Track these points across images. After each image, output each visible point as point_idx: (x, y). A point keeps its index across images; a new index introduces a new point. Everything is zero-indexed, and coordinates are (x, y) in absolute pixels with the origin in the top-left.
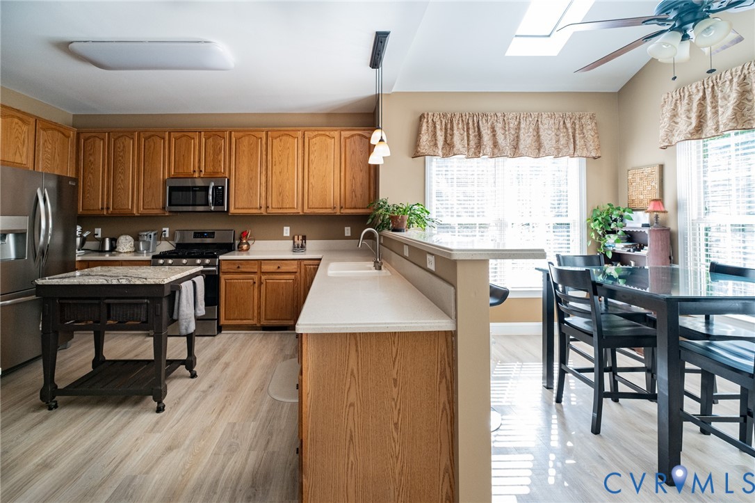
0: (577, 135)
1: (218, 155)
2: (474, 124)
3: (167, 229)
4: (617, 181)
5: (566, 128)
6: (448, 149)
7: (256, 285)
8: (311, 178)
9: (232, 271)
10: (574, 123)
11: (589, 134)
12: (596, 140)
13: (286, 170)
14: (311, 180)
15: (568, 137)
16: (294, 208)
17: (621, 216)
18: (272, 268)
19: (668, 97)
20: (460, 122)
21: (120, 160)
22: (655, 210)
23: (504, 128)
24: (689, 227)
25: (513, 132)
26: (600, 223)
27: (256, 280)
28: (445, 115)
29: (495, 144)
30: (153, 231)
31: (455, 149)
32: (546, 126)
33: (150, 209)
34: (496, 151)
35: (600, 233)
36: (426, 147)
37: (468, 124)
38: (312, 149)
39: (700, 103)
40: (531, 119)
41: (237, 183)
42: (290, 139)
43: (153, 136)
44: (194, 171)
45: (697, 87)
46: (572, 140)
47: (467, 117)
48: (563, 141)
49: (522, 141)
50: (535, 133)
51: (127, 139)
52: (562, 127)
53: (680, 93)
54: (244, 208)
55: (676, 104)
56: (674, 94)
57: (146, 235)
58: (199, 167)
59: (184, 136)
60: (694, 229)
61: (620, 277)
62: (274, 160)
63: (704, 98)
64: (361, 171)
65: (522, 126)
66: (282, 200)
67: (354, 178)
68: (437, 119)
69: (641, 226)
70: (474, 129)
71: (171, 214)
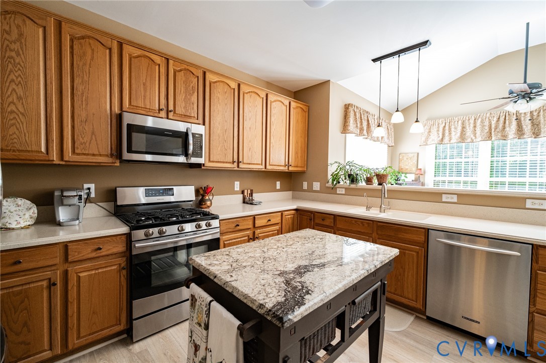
0: (390, 133)
2: (366, 117)
3: (92, 186)
5: (388, 129)
8: (272, 137)
9: (230, 231)
13: (254, 127)
14: (272, 140)
16: (260, 164)
23: (374, 123)
33: (88, 154)
38: (273, 111)
40: (380, 121)
42: (256, 98)
43: (89, 37)
45: (442, 121)
47: (364, 112)
53: (433, 122)
54: (218, 162)
55: (431, 127)
56: (430, 122)
58: (167, 105)
59: (145, 56)
63: (445, 127)
66: (251, 155)
70: (366, 121)
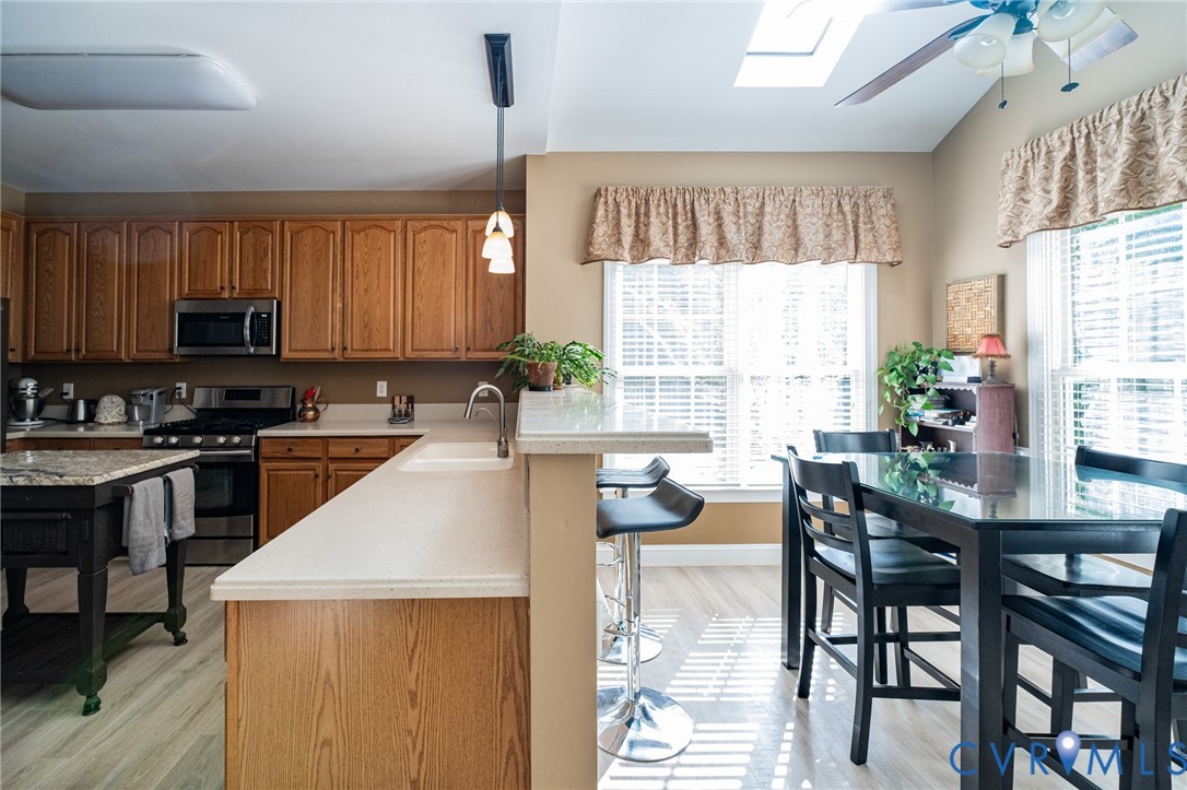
0: (861, 225)
1: (262, 260)
2: (685, 206)
3: (184, 385)
4: (929, 304)
5: (844, 214)
6: (641, 249)
7: (320, 480)
8: (417, 299)
9: (279, 455)
10: (856, 205)
11: (882, 224)
12: (893, 233)
13: (375, 287)
14: (418, 303)
15: (846, 229)
16: (389, 350)
17: (934, 364)
18: (347, 451)
19: (1013, 156)
20: (662, 203)
21: (97, 269)
22: (990, 353)
23: (736, 214)
24: (1047, 383)
25: (753, 221)
26: (900, 376)
27: (320, 471)
28: (635, 191)
29: (722, 241)
30: (156, 388)
31: (651, 249)
32: (809, 210)
33: (149, 351)
34: (723, 252)
35: (899, 392)
36: (604, 246)
37: (675, 206)
38: (419, 249)
39: (1066, 165)
40: (782, 198)
41: (293, 307)
42: (382, 234)
43: (153, 228)
44: (222, 288)
45: (1060, 137)
46: (852, 234)
47: (674, 195)
48: (837, 235)
49: (766, 236)
50: (790, 223)
51: (109, 233)
52: (835, 211)
53: (1032, 150)
54: (306, 351)
55: (1025, 168)
56: (1022, 150)
57: (143, 395)
58: (231, 282)
59: (205, 228)
60: (1054, 387)
61: (931, 466)
62: (355, 269)
63: (1072, 156)
64: (501, 287)
65: (768, 209)
66: (370, 336)
67: (489, 299)
68: (621, 198)
69: (965, 380)
70: (686, 214)
71: (184, 360)
